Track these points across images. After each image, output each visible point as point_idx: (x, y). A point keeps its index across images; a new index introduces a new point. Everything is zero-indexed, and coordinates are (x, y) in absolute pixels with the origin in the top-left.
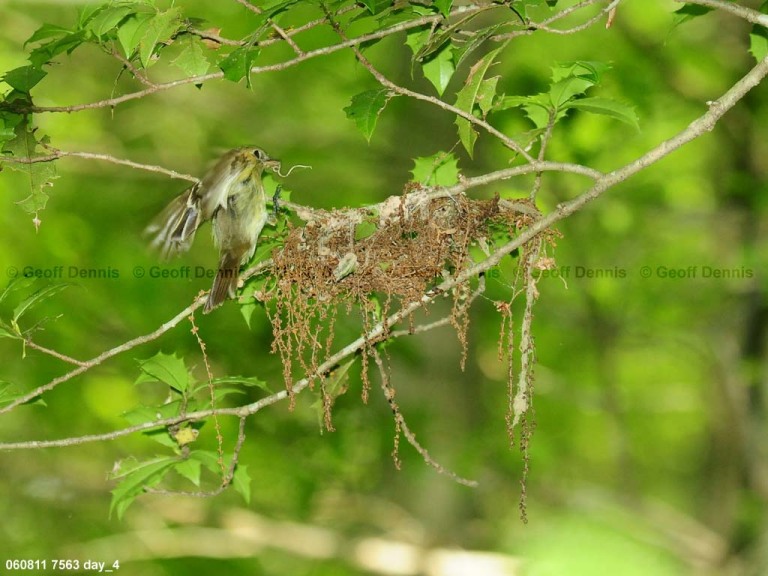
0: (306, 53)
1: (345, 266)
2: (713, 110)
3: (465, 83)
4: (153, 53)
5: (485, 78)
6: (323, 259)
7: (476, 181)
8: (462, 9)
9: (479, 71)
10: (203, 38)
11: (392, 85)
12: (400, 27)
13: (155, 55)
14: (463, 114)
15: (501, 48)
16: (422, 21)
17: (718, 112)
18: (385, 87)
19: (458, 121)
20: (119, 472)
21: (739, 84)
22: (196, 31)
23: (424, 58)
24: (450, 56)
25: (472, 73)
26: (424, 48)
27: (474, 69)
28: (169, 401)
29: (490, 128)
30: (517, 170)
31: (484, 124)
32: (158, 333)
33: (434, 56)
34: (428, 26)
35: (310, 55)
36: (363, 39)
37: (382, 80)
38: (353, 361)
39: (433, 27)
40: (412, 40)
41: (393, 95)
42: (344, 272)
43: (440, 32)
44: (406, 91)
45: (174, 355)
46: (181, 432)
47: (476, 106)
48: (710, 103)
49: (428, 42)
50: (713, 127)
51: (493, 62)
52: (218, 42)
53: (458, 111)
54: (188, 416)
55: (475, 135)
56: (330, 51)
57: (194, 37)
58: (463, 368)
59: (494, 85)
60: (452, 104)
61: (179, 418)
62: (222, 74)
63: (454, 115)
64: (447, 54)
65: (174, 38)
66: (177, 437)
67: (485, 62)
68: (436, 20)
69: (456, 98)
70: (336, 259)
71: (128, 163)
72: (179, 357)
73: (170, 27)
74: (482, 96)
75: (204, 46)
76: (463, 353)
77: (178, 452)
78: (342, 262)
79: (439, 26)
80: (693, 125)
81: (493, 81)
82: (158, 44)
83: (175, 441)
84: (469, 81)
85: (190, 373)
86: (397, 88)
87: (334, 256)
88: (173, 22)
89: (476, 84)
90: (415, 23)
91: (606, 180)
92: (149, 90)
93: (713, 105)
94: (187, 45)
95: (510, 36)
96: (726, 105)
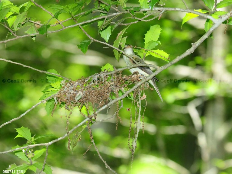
0: (65, 27)
1: (78, 96)
5: (123, 37)
6: (72, 94)
7: (119, 70)
9: (121, 35)
10: (35, 24)
11: (93, 39)
12: (95, 19)
14: (115, 48)
15: (127, 28)
16: (102, 17)
17: (195, 47)
18: (90, 39)
19: (114, 51)
20: (11, 169)
21: (201, 38)
22: (32, 22)
23: (103, 29)
25: (118, 35)
26: (103, 25)
32: (20, 117)
33: (106, 28)
35: (67, 28)
37: (89, 37)
39: (105, 19)
41: (93, 41)
42: (78, 99)
43: (108, 20)
44: (97, 41)
45: (27, 128)
46: (29, 154)
47: (120, 46)
48: (192, 44)
50: (193, 52)
51: (125, 32)
52: (40, 25)
56: (73, 27)
58: (117, 129)
59: (125, 40)
60: (112, 45)
63: (113, 49)
64: (110, 27)
68: (106, 17)
69: (113, 43)
70: (76, 94)
71: (10, 61)
73: (23, 18)
74: (122, 43)
75: (35, 27)
76: (116, 124)
80: (187, 51)
81: (125, 38)
82: (19, 24)
84: (117, 38)
87: (75, 93)
88: (24, 17)
89: (120, 39)
90: (100, 18)
91: (160, 69)
92: (16, 38)
93: (193, 45)
94: (30, 26)
95: (130, 24)
96: (198, 45)
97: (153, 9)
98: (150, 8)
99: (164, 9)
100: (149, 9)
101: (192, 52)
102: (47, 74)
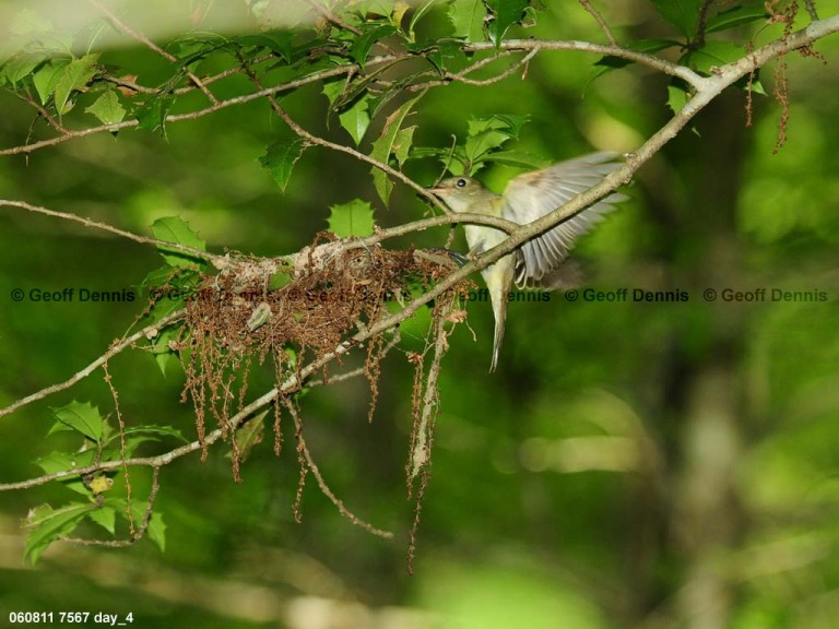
0: (222, 102)
1: (259, 317)
2: (630, 161)
3: (381, 134)
4: (68, 100)
5: (402, 127)
6: (237, 309)
7: (391, 232)
8: (378, 59)
9: (396, 122)
10: (119, 85)
11: (308, 135)
12: (316, 77)
13: (70, 102)
14: (379, 164)
15: (418, 98)
16: (338, 71)
17: (634, 165)
18: (299, 137)
19: (374, 172)
20: (34, 519)
21: (656, 136)
22: (112, 79)
23: (340, 108)
24: (366, 106)
25: (388, 123)
26: (340, 98)
27: (391, 118)
28: (84, 449)
29: (405, 179)
30: (433, 221)
31: (400, 175)
32: (71, 382)
33: (349, 106)
34: (344, 75)
35: (225, 103)
36: (279, 88)
37: (297, 129)
38: (267, 412)
39: (349, 77)
40: (328, 90)
41: (308, 145)
42: (258, 322)
43: (357, 82)
44: (322, 141)
45: (89, 404)
46: (95, 480)
47: (392, 156)
48: (626, 154)
49: (343, 92)
50: (629, 179)
51: (411, 111)
52: (134, 89)
53: (373, 161)
54: (102, 465)
55: (391, 185)
56: (245, 100)
57: (110, 84)
58: (370, 419)
59: (411, 135)
60: (367, 154)
61: (93, 468)
62: (137, 122)
63: (370, 165)
64: (362, 104)
65: (89, 85)
66: (91, 485)
67: (402, 112)
68: (352, 69)
69: (372, 148)
70: (250, 309)
71: (42, 210)
72: (93, 405)
73: (84, 74)
74: (399, 147)
75: (119, 93)
76: (372, 404)
77: (93, 500)
78: (256, 312)
79: (355, 75)
81: (410, 131)
82: (74, 91)
83: (90, 489)
84: (386, 131)
85: (105, 421)
86: (313, 138)
87: (248, 306)
88: (88, 69)
89: (392, 134)
90: (332, 73)
91: (522, 232)
92: (64, 138)
93: (629, 157)
94: (103, 92)
95: (427, 86)
96: (643, 157)
97: (503, 45)
98: (493, 38)
99: (537, 46)
100: (490, 45)
101: (626, 182)
102: (159, 246)
